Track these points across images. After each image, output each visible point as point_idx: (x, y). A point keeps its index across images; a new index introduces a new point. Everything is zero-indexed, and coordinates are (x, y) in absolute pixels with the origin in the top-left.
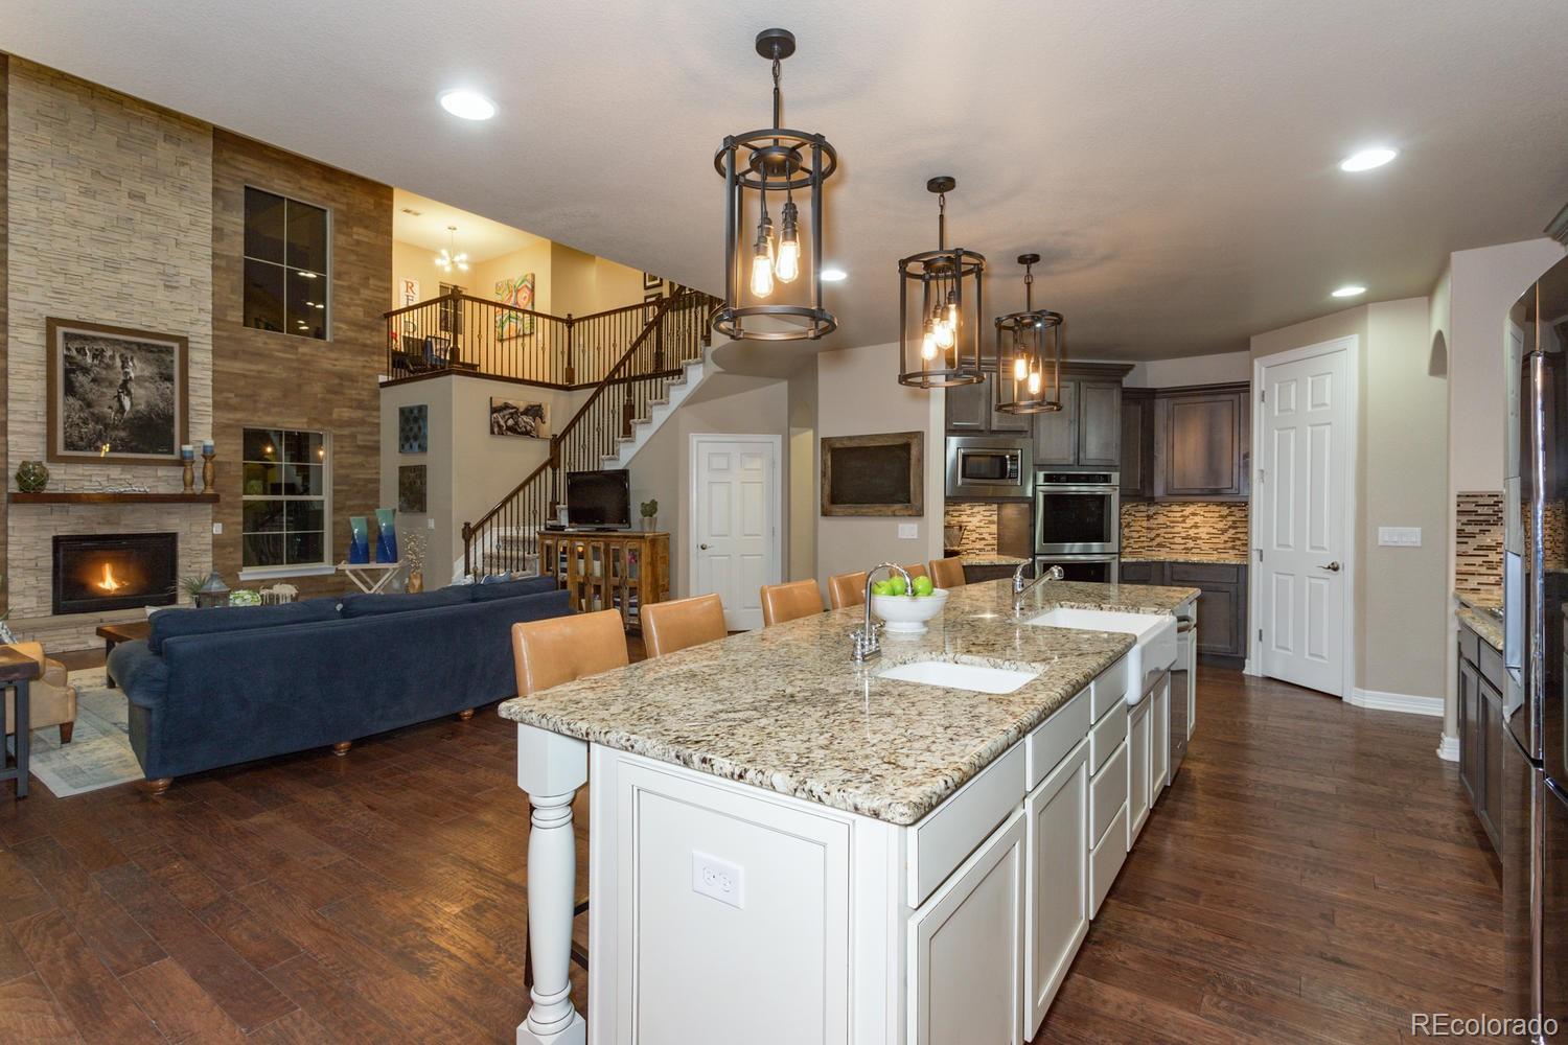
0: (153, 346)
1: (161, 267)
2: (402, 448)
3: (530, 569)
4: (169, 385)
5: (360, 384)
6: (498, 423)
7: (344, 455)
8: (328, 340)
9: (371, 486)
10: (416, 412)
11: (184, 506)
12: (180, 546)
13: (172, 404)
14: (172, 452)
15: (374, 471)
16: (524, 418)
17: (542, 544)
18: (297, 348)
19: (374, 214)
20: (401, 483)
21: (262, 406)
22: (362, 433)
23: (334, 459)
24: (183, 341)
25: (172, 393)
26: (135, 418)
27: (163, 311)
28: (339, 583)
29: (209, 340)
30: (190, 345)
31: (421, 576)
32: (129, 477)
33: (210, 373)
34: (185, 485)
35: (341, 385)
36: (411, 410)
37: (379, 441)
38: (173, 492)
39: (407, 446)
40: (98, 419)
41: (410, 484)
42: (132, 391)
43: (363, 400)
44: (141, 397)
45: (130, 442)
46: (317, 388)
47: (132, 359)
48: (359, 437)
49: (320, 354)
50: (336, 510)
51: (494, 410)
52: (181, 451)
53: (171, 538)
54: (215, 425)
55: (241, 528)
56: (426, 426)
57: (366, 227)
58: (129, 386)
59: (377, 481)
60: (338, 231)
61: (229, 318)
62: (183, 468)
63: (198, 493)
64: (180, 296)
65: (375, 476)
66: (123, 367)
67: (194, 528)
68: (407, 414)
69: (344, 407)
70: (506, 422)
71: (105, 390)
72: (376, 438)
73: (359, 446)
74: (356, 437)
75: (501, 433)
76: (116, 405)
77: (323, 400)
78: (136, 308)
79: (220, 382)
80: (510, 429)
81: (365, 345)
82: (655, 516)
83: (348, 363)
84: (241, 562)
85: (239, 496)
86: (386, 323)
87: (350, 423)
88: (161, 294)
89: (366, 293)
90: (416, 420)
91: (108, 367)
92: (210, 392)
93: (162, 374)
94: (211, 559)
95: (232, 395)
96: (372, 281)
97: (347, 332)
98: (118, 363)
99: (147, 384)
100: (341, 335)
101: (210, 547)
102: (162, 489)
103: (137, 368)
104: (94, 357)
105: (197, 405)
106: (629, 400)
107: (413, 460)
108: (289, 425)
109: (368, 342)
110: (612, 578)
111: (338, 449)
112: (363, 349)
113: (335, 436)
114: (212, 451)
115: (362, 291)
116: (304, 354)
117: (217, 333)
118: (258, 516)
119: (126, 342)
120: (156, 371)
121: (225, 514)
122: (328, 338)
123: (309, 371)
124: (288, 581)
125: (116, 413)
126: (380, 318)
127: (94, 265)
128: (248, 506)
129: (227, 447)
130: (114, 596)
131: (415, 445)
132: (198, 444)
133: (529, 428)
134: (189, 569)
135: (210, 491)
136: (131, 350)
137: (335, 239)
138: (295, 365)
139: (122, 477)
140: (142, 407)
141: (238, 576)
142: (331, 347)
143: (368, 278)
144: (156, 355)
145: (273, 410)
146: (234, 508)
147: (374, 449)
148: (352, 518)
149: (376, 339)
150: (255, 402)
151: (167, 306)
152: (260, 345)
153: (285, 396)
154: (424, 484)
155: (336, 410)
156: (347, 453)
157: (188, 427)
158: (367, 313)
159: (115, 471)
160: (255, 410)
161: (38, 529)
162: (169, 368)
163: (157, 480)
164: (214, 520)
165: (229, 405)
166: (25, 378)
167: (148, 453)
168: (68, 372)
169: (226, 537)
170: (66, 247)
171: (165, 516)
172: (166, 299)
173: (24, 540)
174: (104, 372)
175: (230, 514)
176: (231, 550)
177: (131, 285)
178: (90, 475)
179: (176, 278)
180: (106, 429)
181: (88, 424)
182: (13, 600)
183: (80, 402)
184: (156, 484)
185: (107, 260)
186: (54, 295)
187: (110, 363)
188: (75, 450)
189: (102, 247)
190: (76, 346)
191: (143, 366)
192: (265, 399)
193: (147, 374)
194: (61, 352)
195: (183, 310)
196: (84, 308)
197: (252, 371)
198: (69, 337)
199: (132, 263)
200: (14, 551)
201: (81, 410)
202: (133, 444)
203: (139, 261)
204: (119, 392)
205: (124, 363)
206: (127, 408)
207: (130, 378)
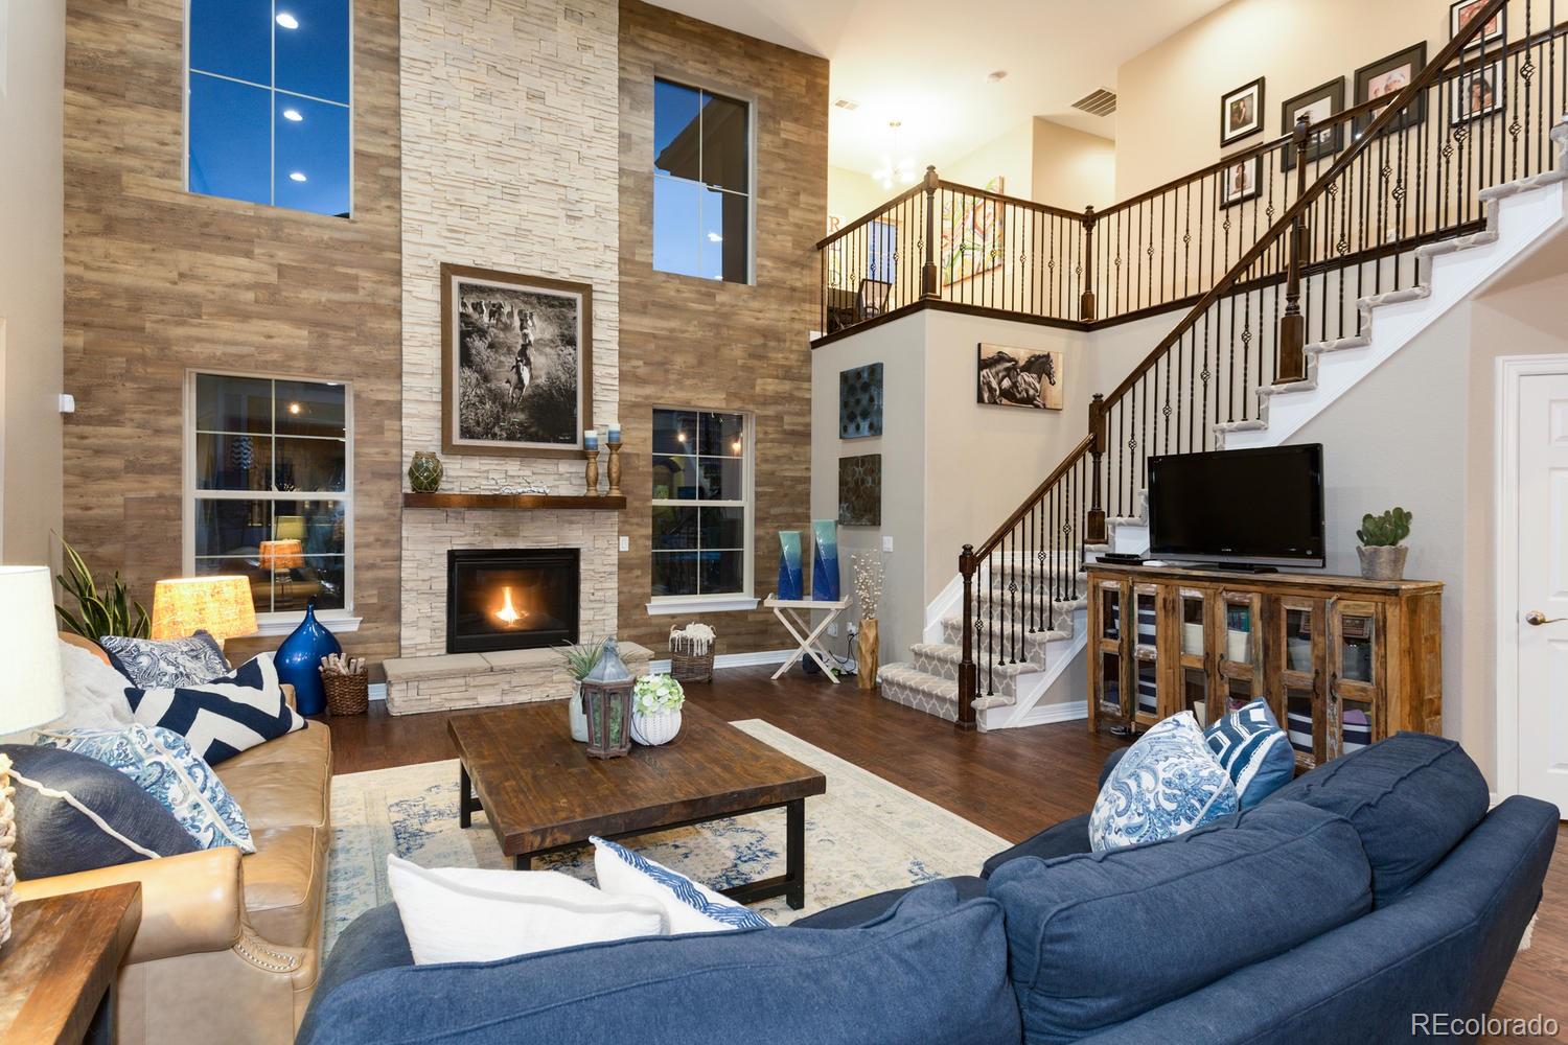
0: (554, 298)
1: (562, 191)
2: (844, 432)
3: (1061, 628)
4: (570, 349)
5: (788, 344)
6: (989, 384)
7: (769, 445)
8: (750, 283)
9: (800, 488)
10: (865, 375)
11: (587, 513)
12: (583, 566)
13: (575, 376)
14: (573, 441)
15: (804, 467)
16: (1025, 375)
17: (1096, 587)
18: (713, 296)
19: (806, 100)
20: (842, 483)
21: (675, 377)
22: (789, 413)
23: (756, 449)
24: (586, 289)
25: (575, 361)
26: (535, 395)
27: (565, 250)
28: (762, 622)
29: (615, 289)
30: (595, 296)
31: (876, 622)
32: (528, 473)
33: (617, 333)
34: (589, 485)
35: (765, 345)
36: (858, 373)
37: (809, 425)
38: (576, 494)
39: (852, 428)
40: (496, 396)
41: (856, 483)
42: (532, 359)
43: (790, 367)
44: (542, 367)
45: (530, 427)
46: (737, 352)
47: (531, 317)
48: (787, 419)
49: (741, 303)
50: (759, 521)
51: (983, 364)
52: (585, 439)
53: (573, 555)
54: (622, 404)
55: (650, 543)
56: (880, 395)
57: (796, 120)
58: (528, 352)
59: (807, 480)
60: (763, 128)
61: (637, 258)
62: (586, 462)
63: (603, 494)
64: (585, 230)
65: (805, 474)
66: (522, 327)
67: (599, 543)
68: (851, 382)
69: (770, 376)
70: (999, 383)
71: (502, 358)
72: (807, 420)
73: (785, 432)
74: (782, 418)
75: (993, 402)
76: (514, 378)
77: (745, 368)
78: (538, 248)
79: (628, 345)
80: (1006, 394)
81: (793, 289)
82: (1402, 543)
83: (773, 315)
84: (649, 590)
85: (649, 500)
86: (819, 256)
87: (778, 399)
88: (563, 228)
89: (796, 215)
90: (866, 387)
91: (507, 328)
92: (615, 359)
93: (563, 335)
94: (616, 585)
95: (641, 363)
96: (803, 198)
97: (773, 271)
98: (517, 322)
99: (548, 350)
100: (766, 277)
101: (615, 569)
102: (565, 490)
103: (539, 329)
104: (492, 315)
105: (603, 377)
106: (1293, 310)
107: (860, 448)
108: (705, 404)
109: (798, 284)
110: (1284, 670)
111: (761, 436)
112: (793, 295)
113: (758, 418)
114: (619, 439)
115: (791, 212)
116: (723, 305)
117: (625, 279)
118: (668, 527)
119: (525, 294)
120: (557, 331)
121: (632, 524)
122: (750, 281)
123: (729, 328)
124: (704, 618)
125: (515, 388)
126: (812, 251)
127: (491, 193)
128: (658, 513)
129: (634, 434)
130: (512, 631)
131: (865, 426)
132: (603, 430)
133: (1031, 392)
134: (592, 598)
135: (615, 493)
136: (530, 304)
137: (759, 139)
138: (711, 319)
139: (521, 473)
140: (542, 381)
141: (646, 608)
142: (755, 294)
143: (798, 194)
144: (558, 310)
145: (688, 382)
146: (642, 516)
147: (803, 436)
148: (782, 534)
149: (808, 281)
150: (667, 371)
151: (571, 245)
152: (673, 293)
153: (701, 363)
154: (878, 482)
155: (759, 381)
156: (772, 441)
157: (592, 407)
158: (797, 244)
159: (513, 467)
160: (666, 383)
161: (433, 541)
162: (571, 326)
163: (558, 478)
164: (621, 533)
165: (637, 377)
166: (419, 344)
167: (549, 442)
168: (464, 335)
169: (633, 555)
170: (461, 170)
171: (567, 525)
172: (569, 234)
173: (418, 555)
174: (502, 335)
175: (638, 524)
176: (639, 572)
177: (531, 217)
178: (487, 471)
179: (579, 205)
180: (504, 411)
181: (484, 404)
182: (405, 633)
183: (476, 375)
184: (557, 483)
185: (505, 185)
186: (449, 235)
187: (508, 322)
188: (472, 437)
189: (499, 167)
190: (472, 301)
191: (544, 325)
192: (678, 368)
193: (547, 336)
194: (456, 309)
195: (586, 248)
196: (481, 251)
197: (663, 329)
198: (465, 289)
199: (531, 187)
200: (408, 570)
201: (478, 385)
202: (533, 429)
203: (539, 184)
204: (518, 361)
205: (523, 321)
206: (526, 381)
207: (530, 341)
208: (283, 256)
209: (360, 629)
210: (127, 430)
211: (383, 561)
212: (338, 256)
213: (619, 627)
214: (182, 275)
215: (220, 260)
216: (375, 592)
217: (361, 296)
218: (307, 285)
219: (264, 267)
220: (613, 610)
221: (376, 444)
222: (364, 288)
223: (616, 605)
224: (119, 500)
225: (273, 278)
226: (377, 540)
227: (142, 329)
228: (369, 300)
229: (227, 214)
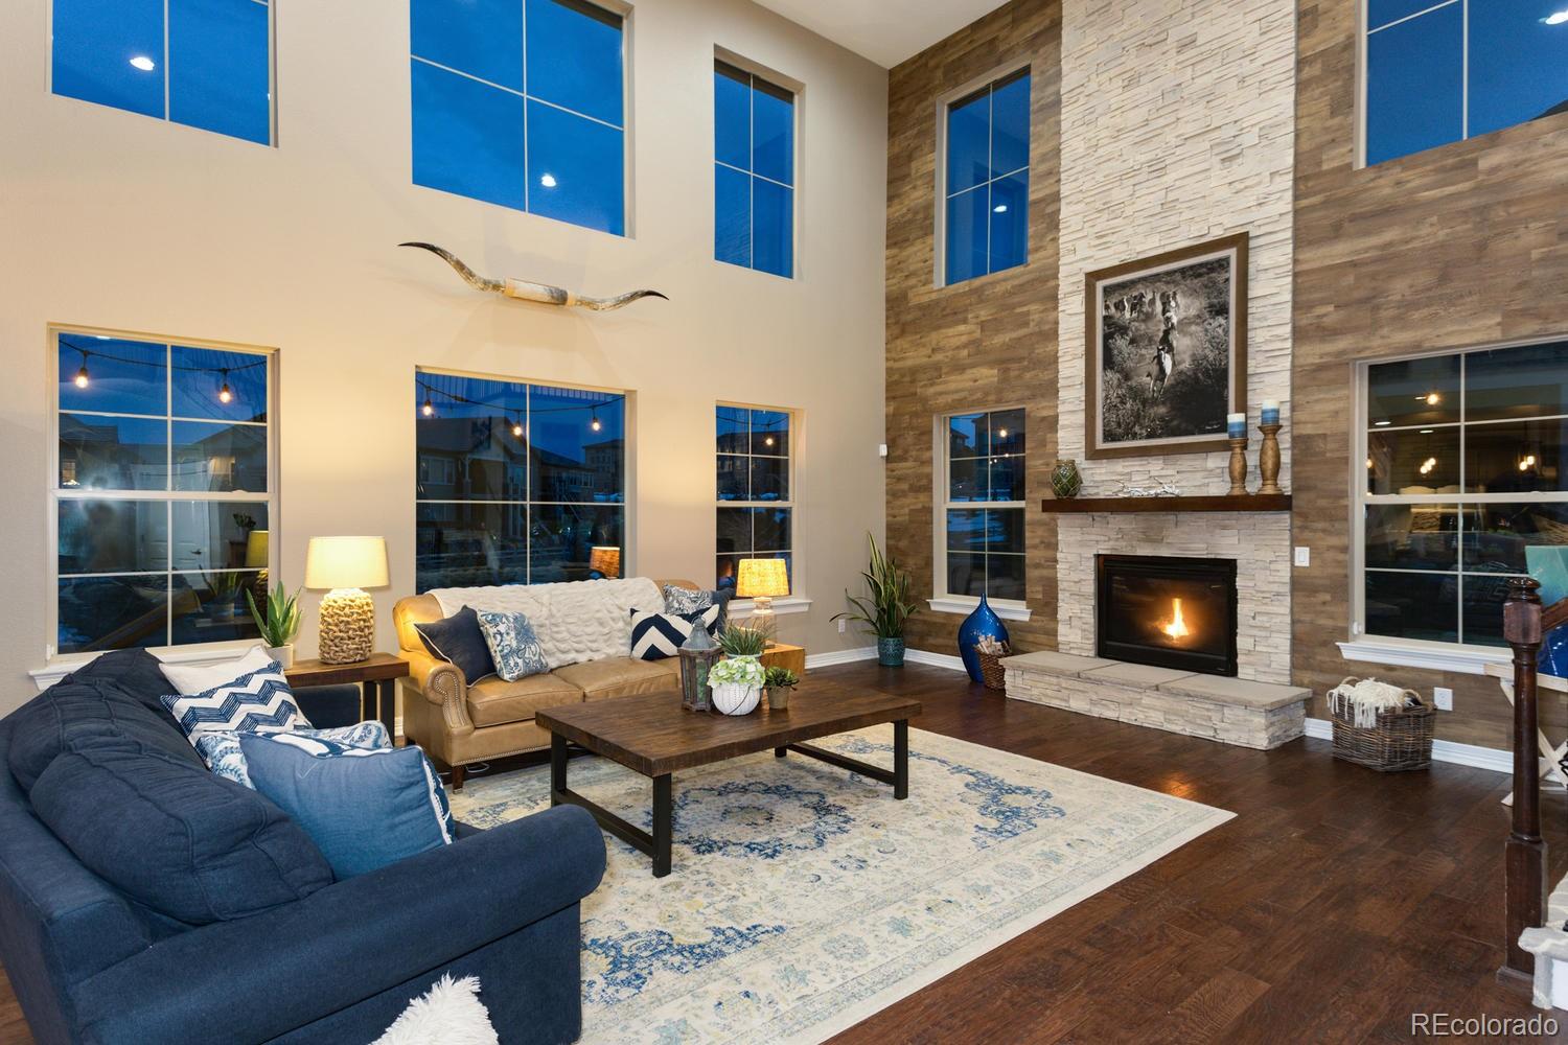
0: (1201, 265)
1: (1215, 134)
4: (1221, 320)
12: (1239, 582)
13: (1226, 350)
14: (1221, 429)
21: (1392, 312)
24: (1242, 240)
25: (1226, 332)
27: (1218, 203)
29: (1288, 222)
30: (1253, 243)
33: (1289, 280)
34: (1234, 480)
40: (1137, 393)
42: (1175, 344)
44: (1186, 349)
45: (1171, 420)
47: (1174, 298)
53: (1228, 569)
54: (1297, 371)
55: (1362, 559)
58: (1170, 337)
61: (1325, 167)
62: (1231, 454)
63: (1259, 492)
64: (1245, 166)
66: (1164, 312)
67: (1262, 554)
71: (1144, 351)
76: (1155, 369)
78: (1184, 215)
79: (1307, 288)
85: (1344, 498)
88: (1217, 178)
91: (1149, 317)
92: (1287, 314)
93: (1211, 306)
94: (1288, 611)
95: (1331, 308)
98: (1159, 307)
99: (1194, 328)
101: (1287, 589)
103: (1184, 307)
104: (1133, 309)
117: (1303, 202)
119: (1168, 273)
120: (1204, 302)
121: (1315, 531)
123: (1507, 204)
125: (1156, 380)
127: (1136, 180)
129: (1318, 407)
132: (1259, 408)
134: (1252, 622)
135: (1272, 490)
136: (1174, 282)
138: (1469, 202)
139: (1164, 473)
140: (1187, 364)
141: (1341, 648)
144: (1205, 278)
145: (1416, 315)
146: (1331, 520)
150: (1376, 308)
151: (1225, 192)
152: (1388, 192)
153: (1444, 278)
157: (1249, 383)
159: (1155, 466)
160: (1375, 326)
161: (1082, 544)
162: (1223, 292)
163: (1204, 475)
164: (1295, 542)
165: (1324, 329)
166: (1070, 358)
167: (1193, 434)
168: (1107, 337)
169: (1317, 572)
170: (1107, 172)
171: (1218, 531)
172: (1223, 182)
173: (1070, 558)
174: (1143, 327)
175: (1324, 531)
176: (1328, 597)
177: (1178, 184)
178: (1130, 474)
179: (1238, 140)
180: (1144, 407)
181: (1125, 404)
182: (1062, 629)
183: (1118, 375)
184: (1207, 481)
185: (1150, 163)
186: (1098, 242)
187: (1150, 310)
188: (1113, 440)
189: (1144, 148)
190: (1114, 301)
191: (1189, 301)
192: (1399, 297)
193: (1193, 312)
194: (1100, 312)
195: (1246, 188)
196: (1125, 245)
197: (1367, 250)
198: (1107, 291)
199: (1178, 151)
200: (1062, 571)
201: (1119, 386)
202: (1175, 423)
203: (1190, 141)
204: (1159, 350)
205: (1166, 305)
206: (1168, 370)
207: (1172, 325)
208: (984, 314)
209: (1031, 620)
210: (909, 464)
211: (1047, 561)
212: (1016, 299)
213: (1294, 666)
214: (933, 350)
215: (951, 331)
216: (1040, 589)
217: (1032, 328)
218: (997, 331)
219: (973, 327)
220: (1283, 642)
221: (1041, 457)
222: (1033, 320)
223: (1289, 636)
224: (906, 510)
225: (978, 334)
226: (1042, 542)
227: (916, 394)
228: (1037, 329)
229: (955, 295)
